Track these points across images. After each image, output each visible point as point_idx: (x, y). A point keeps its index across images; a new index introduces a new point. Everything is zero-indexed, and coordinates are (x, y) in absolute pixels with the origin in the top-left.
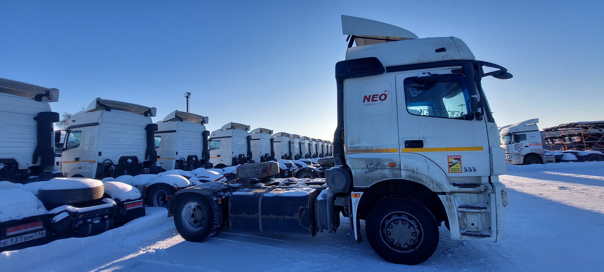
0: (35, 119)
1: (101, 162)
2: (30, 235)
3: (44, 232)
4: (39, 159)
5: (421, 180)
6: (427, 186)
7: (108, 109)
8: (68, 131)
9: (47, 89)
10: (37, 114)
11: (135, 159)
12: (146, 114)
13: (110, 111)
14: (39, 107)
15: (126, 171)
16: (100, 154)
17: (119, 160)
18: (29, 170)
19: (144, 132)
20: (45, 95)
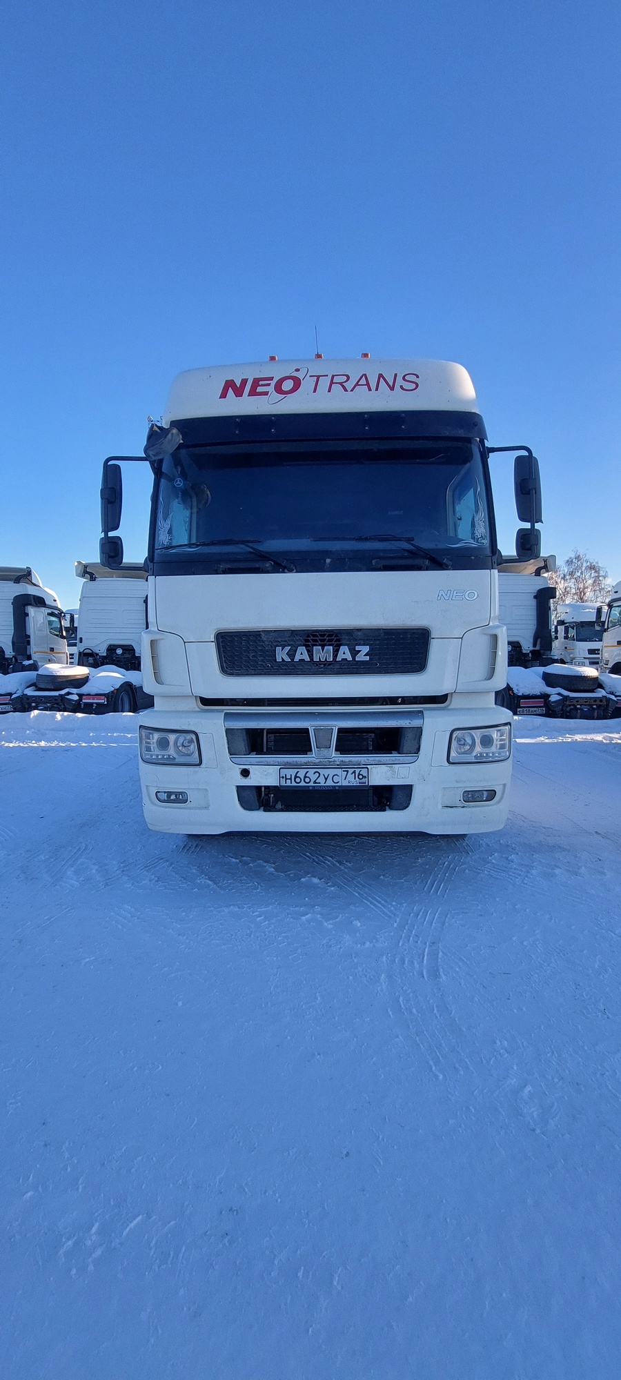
2: (535, 709)
3: (544, 709)
8: (610, 606)
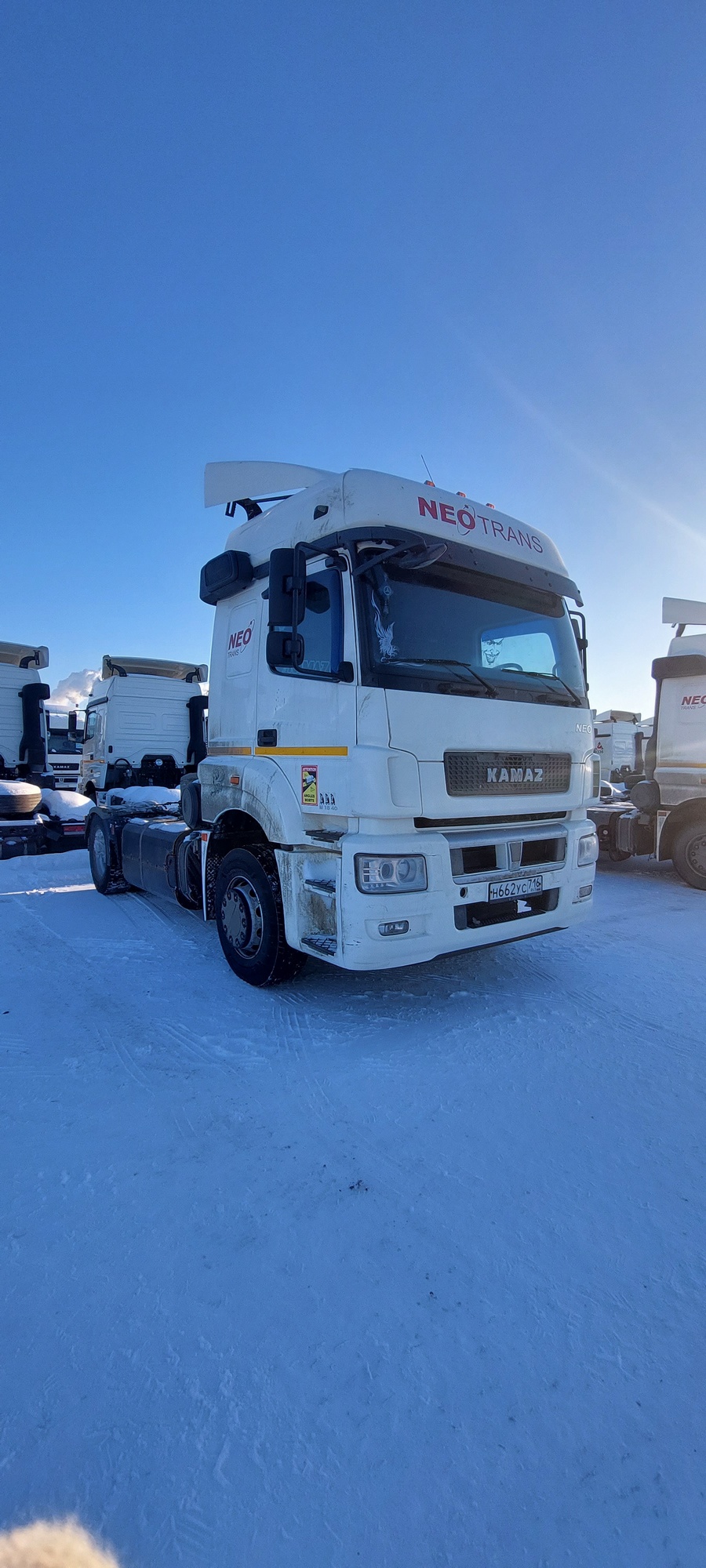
0: (20, 695)
1: (112, 762)
4: (27, 754)
5: (259, 814)
6: (264, 828)
7: (123, 673)
9: (35, 648)
10: (22, 688)
11: (169, 760)
12: (189, 679)
13: (126, 676)
14: (24, 677)
15: (151, 780)
16: (111, 749)
17: (142, 761)
18: (17, 769)
19: (186, 712)
20: (33, 658)
